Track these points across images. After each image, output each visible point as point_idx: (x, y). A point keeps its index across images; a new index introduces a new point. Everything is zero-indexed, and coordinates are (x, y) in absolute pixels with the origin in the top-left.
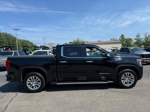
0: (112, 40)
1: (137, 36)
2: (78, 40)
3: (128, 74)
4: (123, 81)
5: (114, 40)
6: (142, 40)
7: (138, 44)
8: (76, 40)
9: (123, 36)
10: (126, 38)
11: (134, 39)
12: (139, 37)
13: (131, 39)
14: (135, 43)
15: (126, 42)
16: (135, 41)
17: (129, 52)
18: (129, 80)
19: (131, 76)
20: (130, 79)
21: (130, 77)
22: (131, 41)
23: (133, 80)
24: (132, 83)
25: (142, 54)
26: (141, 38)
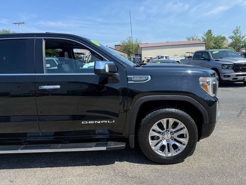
0: (189, 40)
1: (234, 32)
2: (129, 41)
3: (168, 122)
4: (155, 142)
5: (193, 40)
6: (244, 39)
7: (235, 46)
8: (127, 41)
9: (210, 32)
10: (215, 36)
11: (230, 38)
12: (239, 34)
13: (224, 38)
14: (231, 45)
15: (215, 44)
16: (230, 41)
17: (209, 60)
18: (172, 138)
19: (178, 128)
20: (175, 135)
21: (175, 132)
22: (223, 42)
23: (185, 141)
24: (182, 148)
25: (235, 62)
26: (242, 36)
